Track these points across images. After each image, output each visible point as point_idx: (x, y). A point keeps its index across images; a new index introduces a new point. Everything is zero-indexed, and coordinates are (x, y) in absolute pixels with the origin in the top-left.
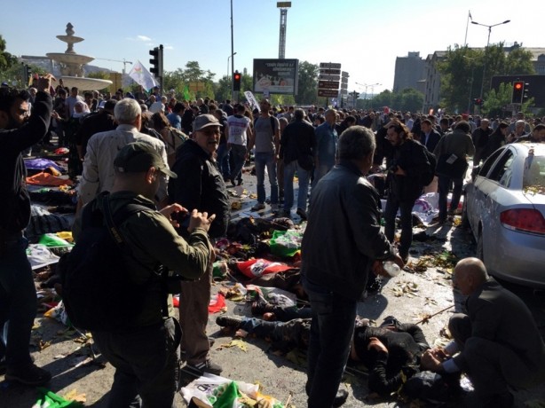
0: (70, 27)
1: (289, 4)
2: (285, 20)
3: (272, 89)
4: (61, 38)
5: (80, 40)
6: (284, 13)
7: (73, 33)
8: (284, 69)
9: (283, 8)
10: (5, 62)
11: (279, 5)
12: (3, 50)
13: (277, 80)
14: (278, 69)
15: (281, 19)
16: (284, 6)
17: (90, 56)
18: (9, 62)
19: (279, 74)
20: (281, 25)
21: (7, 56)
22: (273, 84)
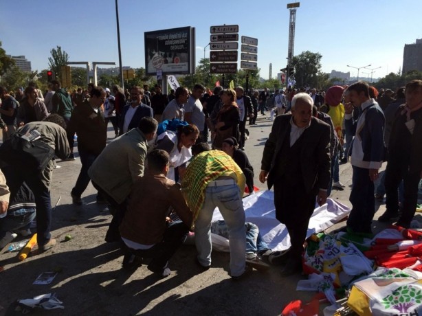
1: (297, 5)
2: (294, 19)
3: (165, 68)
6: (293, 13)
8: (177, 42)
9: (293, 9)
11: (290, 6)
13: (170, 56)
14: (170, 43)
15: (291, 18)
16: (293, 6)
19: (172, 48)
20: (291, 23)
22: (166, 62)
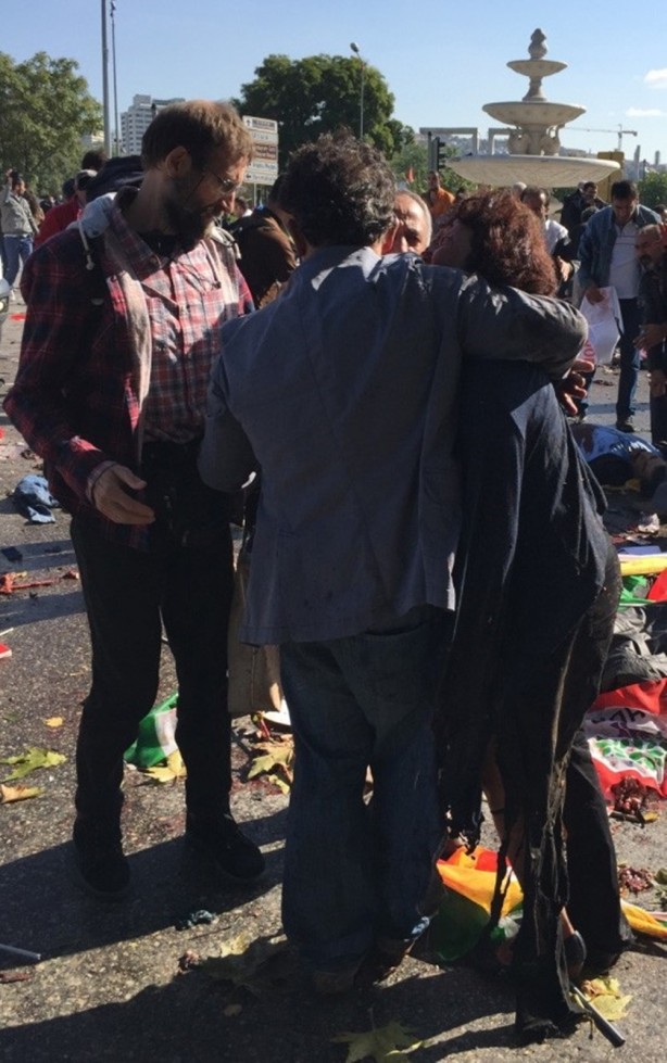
0: (538, 37)
4: (517, 66)
5: (557, 67)
7: (545, 51)
10: (391, 141)
12: (388, 115)
17: (576, 105)
18: (397, 140)
21: (394, 127)
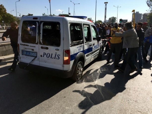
1: (107, 3)
2: (106, 7)
9: (106, 4)
